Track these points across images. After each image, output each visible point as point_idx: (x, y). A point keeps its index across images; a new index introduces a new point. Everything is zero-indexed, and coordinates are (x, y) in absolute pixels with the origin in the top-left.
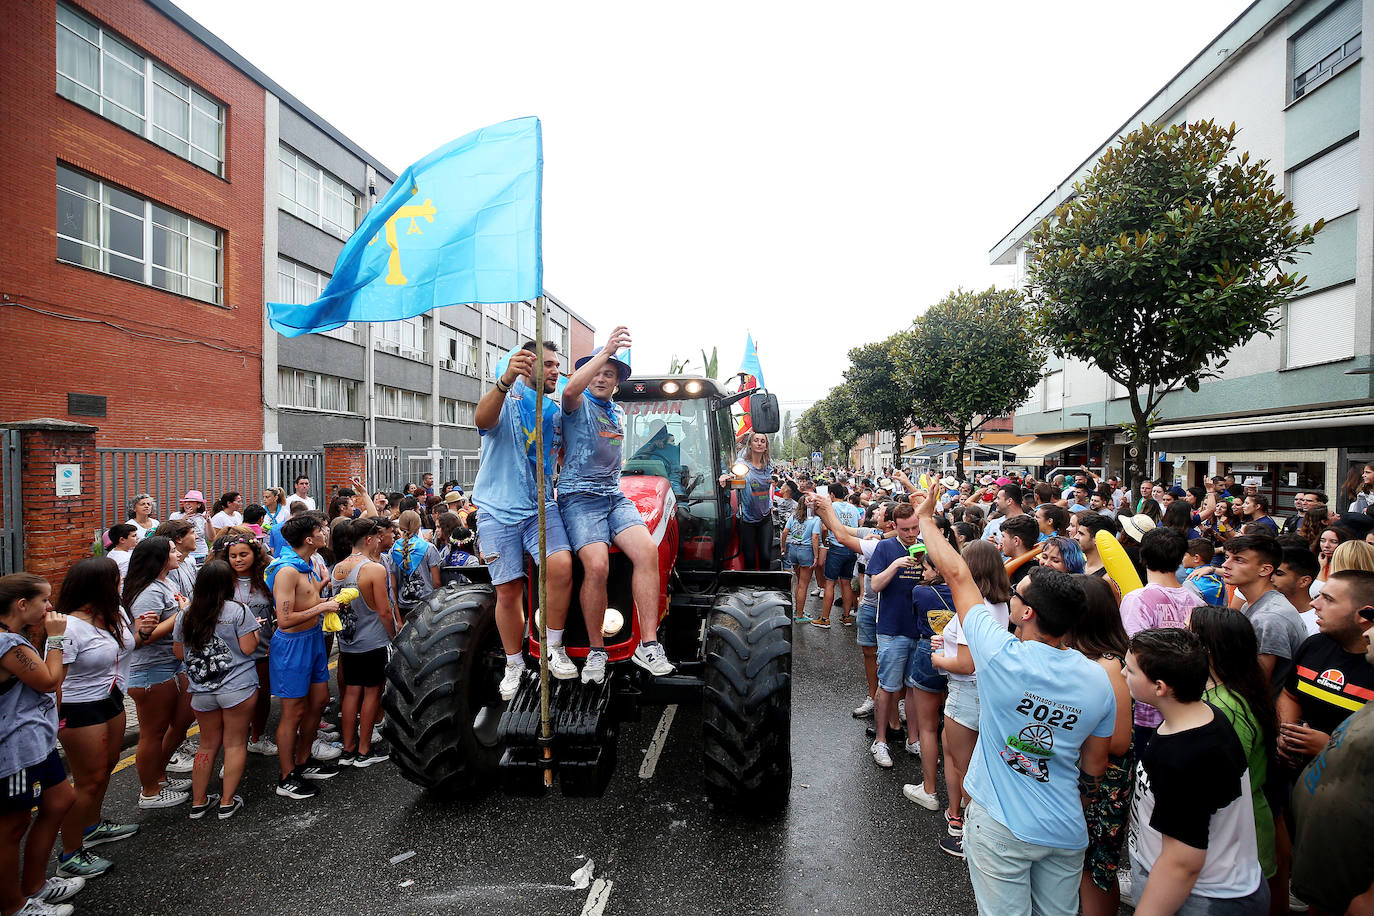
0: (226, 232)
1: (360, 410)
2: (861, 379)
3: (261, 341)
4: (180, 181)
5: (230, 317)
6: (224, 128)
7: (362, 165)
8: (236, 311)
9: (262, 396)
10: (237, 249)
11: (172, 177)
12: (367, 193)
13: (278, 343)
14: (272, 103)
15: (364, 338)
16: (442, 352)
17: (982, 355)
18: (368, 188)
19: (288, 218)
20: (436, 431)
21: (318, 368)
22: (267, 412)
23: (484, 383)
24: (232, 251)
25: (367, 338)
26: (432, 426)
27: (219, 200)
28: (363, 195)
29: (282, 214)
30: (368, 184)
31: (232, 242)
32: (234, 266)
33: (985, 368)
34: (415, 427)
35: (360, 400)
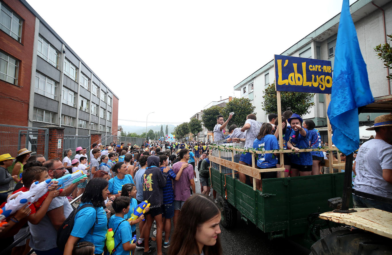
0: (20, 61)
1: (56, 122)
2: (207, 117)
3: (29, 98)
4: (8, 43)
5: (20, 90)
6: (22, 27)
7: (61, 44)
8: (22, 88)
9: (28, 117)
10: (24, 67)
11: (5, 41)
12: (62, 52)
13: (34, 99)
14: (37, 21)
15: (58, 99)
16: (79, 104)
17: (243, 114)
18: (63, 51)
19: (40, 58)
20: (77, 130)
21: (45, 108)
22: (29, 123)
23: (90, 115)
24: (22, 68)
25: (60, 99)
26: (76, 128)
27: (20, 51)
28: (61, 53)
29: (38, 57)
30: (63, 50)
31: (22, 65)
32: (23, 73)
33: (243, 117)
34: (71, 128)
35: (56, 119)
